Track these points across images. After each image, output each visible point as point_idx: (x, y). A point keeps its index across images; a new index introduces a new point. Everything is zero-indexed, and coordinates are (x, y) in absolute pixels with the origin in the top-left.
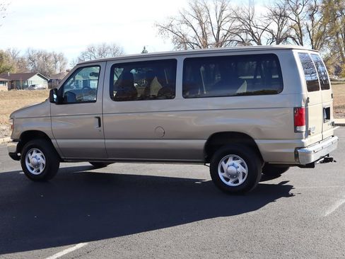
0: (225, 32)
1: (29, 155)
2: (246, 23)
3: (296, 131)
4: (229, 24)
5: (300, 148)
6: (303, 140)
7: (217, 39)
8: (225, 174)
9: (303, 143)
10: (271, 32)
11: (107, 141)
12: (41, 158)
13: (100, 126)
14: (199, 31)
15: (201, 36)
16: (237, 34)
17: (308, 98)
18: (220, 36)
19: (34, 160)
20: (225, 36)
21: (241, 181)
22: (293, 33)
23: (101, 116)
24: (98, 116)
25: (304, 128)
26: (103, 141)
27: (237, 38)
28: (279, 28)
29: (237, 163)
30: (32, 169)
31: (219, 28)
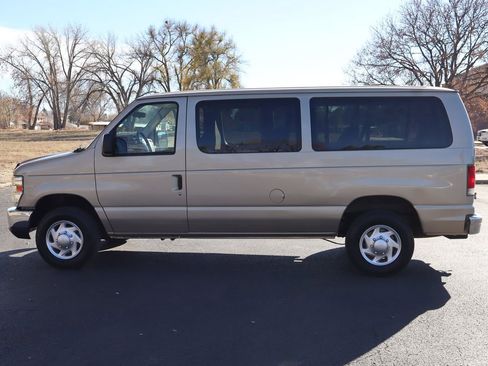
0: (78, 70)
1: (52, 230)
2: (104, 61)
4: (83, 60)
5: (471, 215)
7: (69, 77)
10: (133, 72)
11: (189, 209)
12: (74, 234)
13: (180, 187)
14: (46, 65)
15: (48, 72)
16: (94, 73)
18: (72, 74)
20: (78, 74)
22: (159, 76)
23: (183, 174)
24: (178, 173)
26: (185, 209)
27: (95, 78)
28: (143, 68)
30: (58, 251)
31: (71, 64)
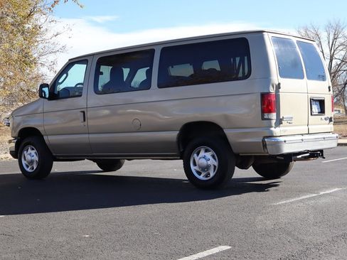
1: (25, 152)
3: (263, 119)
5: (268, 137)
6: (273, 129)
8: (197, 168)
9: (272, 131)
11: (91, 136)
13: (84, 120)
17: (279, 84)
19: (29, 158)
21: (212, 174)
23: (85, 110)
24: (82, 110)
25: (273, 116)
26: (87, 136)
29: (208, 155)
30: (28, 167)
